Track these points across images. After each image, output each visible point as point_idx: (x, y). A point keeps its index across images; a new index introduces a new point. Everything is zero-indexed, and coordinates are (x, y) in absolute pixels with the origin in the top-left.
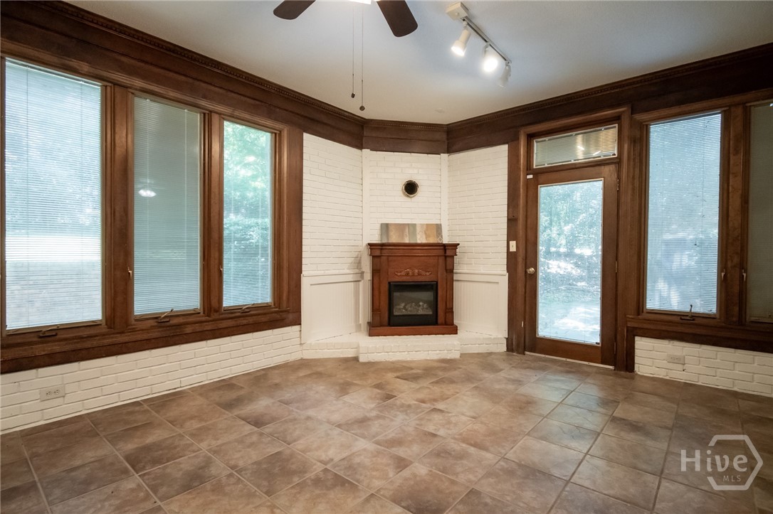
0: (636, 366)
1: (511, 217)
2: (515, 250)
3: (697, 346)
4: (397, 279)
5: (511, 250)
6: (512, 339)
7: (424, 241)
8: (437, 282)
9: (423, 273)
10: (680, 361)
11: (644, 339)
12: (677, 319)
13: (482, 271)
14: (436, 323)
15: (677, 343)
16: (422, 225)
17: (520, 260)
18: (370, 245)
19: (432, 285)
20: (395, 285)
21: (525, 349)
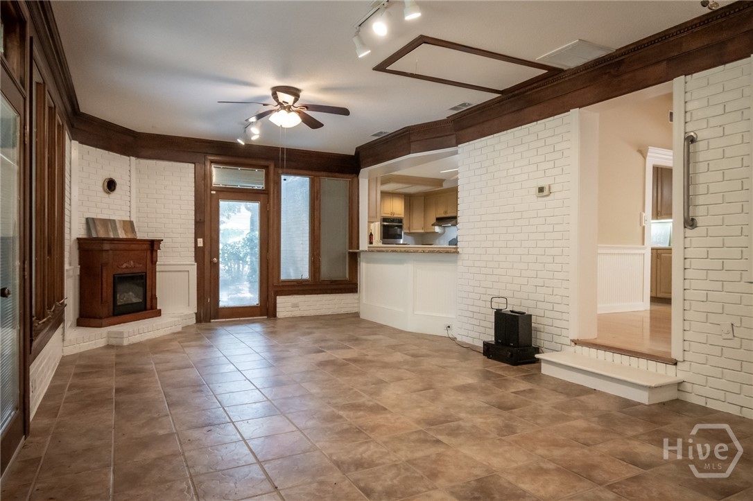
0: (277, 313)
1: (198, 220)
2: (202, 245)
3: (303, 296)
4: (120, 271)
5: (199, 245)
6: (200, 313)
7: (125, 237)
8: (146, 273)
9: (138, 265)
10: (295, 306)
11: (281, 297)
12: (295, 283)
13: (172, 263)
14: (145, 309)
15: (296, 296)
16: (120, 221)
17: (207, 253)
18: (78, 239)
19: (142, 276)
20: (119, 278)
21: (211, 319)
